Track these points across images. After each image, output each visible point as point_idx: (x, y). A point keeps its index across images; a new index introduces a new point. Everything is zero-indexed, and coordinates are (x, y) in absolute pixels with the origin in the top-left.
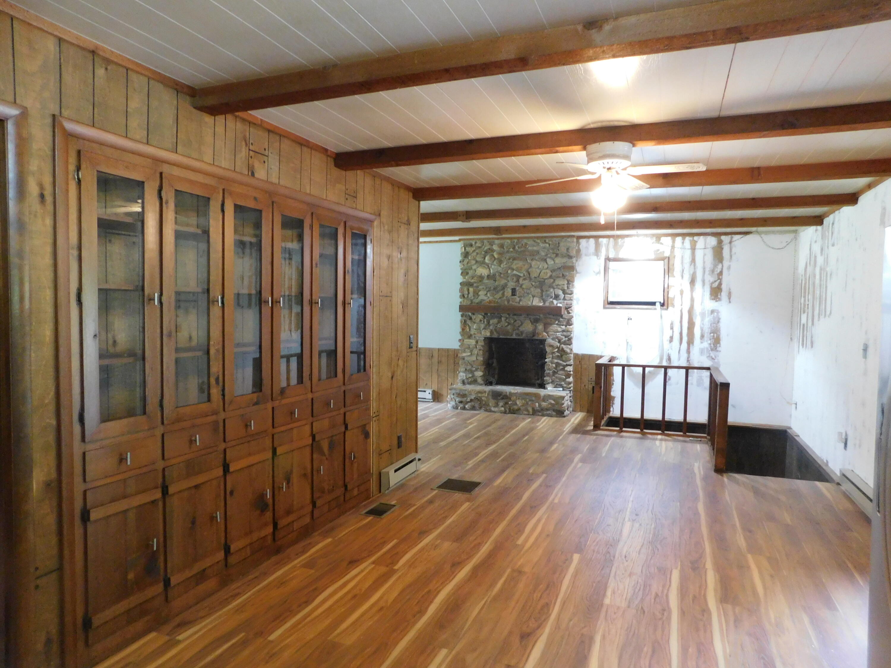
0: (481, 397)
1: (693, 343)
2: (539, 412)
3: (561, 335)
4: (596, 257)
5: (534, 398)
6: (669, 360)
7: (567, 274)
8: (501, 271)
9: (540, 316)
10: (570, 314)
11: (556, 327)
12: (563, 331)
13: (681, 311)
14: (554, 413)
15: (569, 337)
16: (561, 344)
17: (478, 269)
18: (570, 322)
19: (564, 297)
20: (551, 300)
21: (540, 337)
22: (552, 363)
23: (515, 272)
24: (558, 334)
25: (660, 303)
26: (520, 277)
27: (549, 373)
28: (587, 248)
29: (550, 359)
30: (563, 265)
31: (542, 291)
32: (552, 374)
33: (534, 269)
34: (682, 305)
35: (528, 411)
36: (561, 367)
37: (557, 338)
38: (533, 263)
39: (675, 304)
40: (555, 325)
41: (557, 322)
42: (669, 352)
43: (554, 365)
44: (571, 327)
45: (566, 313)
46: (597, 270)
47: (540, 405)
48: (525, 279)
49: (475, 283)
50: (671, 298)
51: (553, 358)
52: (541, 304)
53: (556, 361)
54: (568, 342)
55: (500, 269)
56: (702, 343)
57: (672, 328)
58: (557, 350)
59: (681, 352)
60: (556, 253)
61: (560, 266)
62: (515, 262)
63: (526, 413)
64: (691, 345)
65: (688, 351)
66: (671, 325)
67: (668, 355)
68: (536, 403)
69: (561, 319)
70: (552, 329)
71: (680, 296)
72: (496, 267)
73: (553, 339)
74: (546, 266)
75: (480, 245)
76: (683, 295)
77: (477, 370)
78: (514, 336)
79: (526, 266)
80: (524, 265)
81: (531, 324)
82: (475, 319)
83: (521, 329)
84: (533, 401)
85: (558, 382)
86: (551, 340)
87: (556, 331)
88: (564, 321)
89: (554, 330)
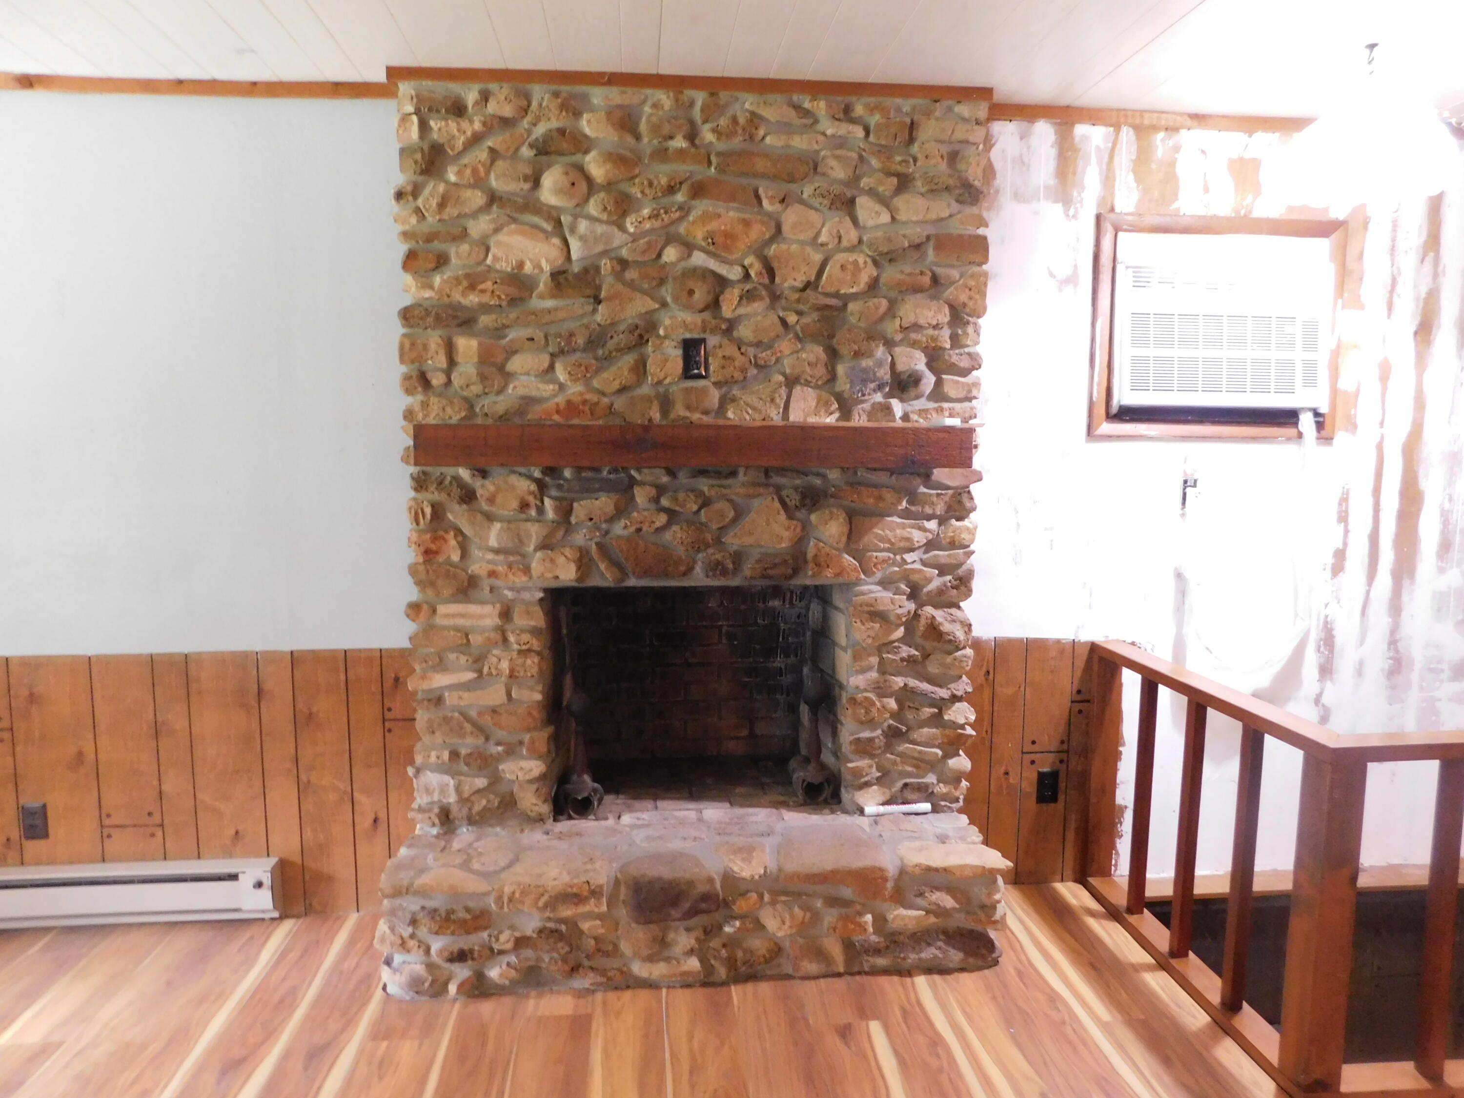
0: (572, 924)
1: (1412, 574)
2: (877, 951)
3: (924, 563)
4: (1058, 207)
5: (847, 892)
6: (1326, 644)
7: (955, 273)
8: (624, 253)
9: (824, 476)
11: (904, 527)
12: (933, 544)
13: (1380, 448)
14: (955, 956)
15: (960, 572)
16: (920, 605)
17: (501, 237)
18: (965, 504)
19: (937, 385)
20: (879, 397)
21: (828, 576)
22: (882, 694)
23: (699, 259)
24: (909, 557)
25: (1317, 414)
26: (721, 283)
27: (871, 740)
28: (1022, 163)
29: (874, 675)
30: (931, 230)
31: (833, 355)
32: (881, 742)
33: (794, 247)
34: (1382, 424)
35: (819, 954)
36: (929, 711)
37: (906, 576)
38: (790, 217)
39: (1359, 421)
40: (897, 520)
41: (903, 504)
42: (1328, 611)
43: (892, 704)
46: (1064, 269)
47: (880, 921)
48: (748, 296)
49: (485, 308)
50: (1346, 392)
51: (883, 668)
52: (831, 420)
53: (899, 681)
54: (952, 592)
55: (619, 238)
56: (1441, 570)
57: (1343, 518)
58: (903, 631)
59: (1371, 612)
60: (898, 175)
61: (917, 233)
62: (701, 206)
64: (1406, 583)
65: (1396, 607)
66: (1340, 504)
67: (1326, 623)
68: (861, 914)
69: (925, 490)
70: (882, 539)
71: (1378, 387)
72: (600, 229)
73: (884, 583)
74: (851, 235)
75: (507, 111)
76: (1390, 383)
77: (511, 751)
78: (699, 578)
79: (758, 232)
80: (747, 223)
81: (783, 516)
82: (491, 500)
83: (734, 541)
84: (846, 903)
85: (910, 775)
86: (879, 588)
87: (902, 544)
88: (935, 499)
89: (889, 541)
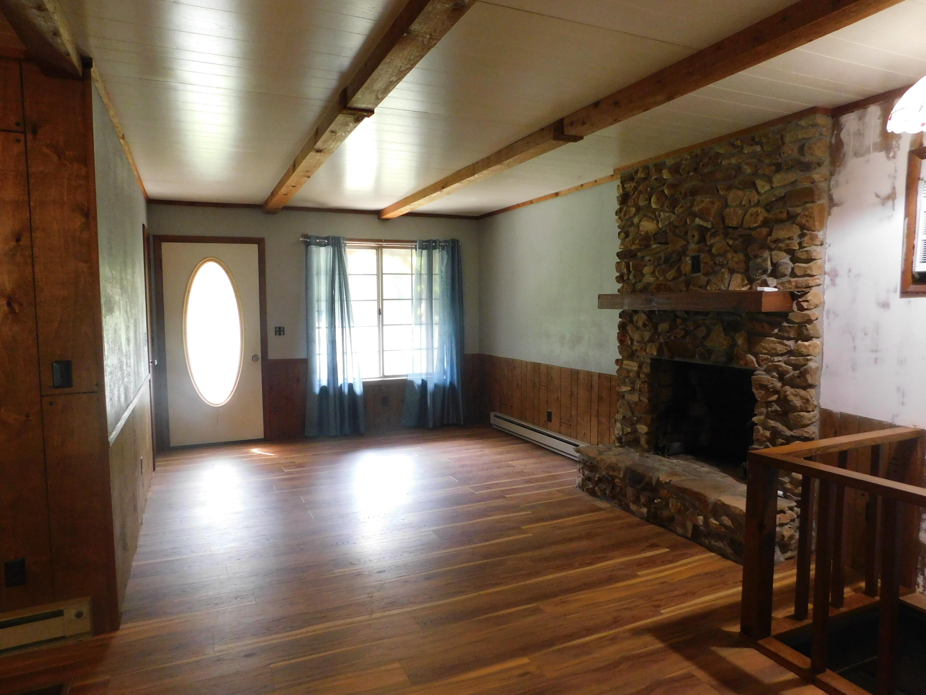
3: (786, 363)
5: (695, 502)
7: (799, 210)
8: (675, 223)
9: (741, 316)
10: (805, 312)
11: (774, 342)
12: (790, 353)
16: (784, 385)
17: (642, 223)
18: (805, 332)
19: (793, 269)
20: (765, 277)
21: (742, 365)
22: (765, 428)
23: (698, 221)
24: (776, 359)
26: (707, 229)
28: (860, 134)
29: (762, 417)
30: (789, 188)
31: (747, 256)
33: (732, 209)
35: (684, 526)
37: (776, 368)
38: (731, 196)
40: (773, 339)
41: (776, 331)
43: (768, 434)
44: (806, 343)
45: (795, 307)
46: (885, 191)
48: (714, 235)
49: (639, 250)
51: (768, 416)
52: (745, 289)
53: (772, 423)
54: (798, 380)
55: (673, 217)
58: (775, 397)
60: (774, 164)
61: (781, 192)
62: (698, 198)
63: (680, 530)
68: (699, 515)
69: (785, 324)
70: (764, 348)
72: (667, 214)
73: (768, 371)
74: (756, 198)
75: (643, 176)
77: (639, 421)
78: (697, 360)
79: (717, 205)
80: (713, 203)
81: (723, 334)
82: (637, 322)
83: (708, 344)
86: (764, 373)
87: (773, 351)
88: (788, 329)
89: (766, 349)
